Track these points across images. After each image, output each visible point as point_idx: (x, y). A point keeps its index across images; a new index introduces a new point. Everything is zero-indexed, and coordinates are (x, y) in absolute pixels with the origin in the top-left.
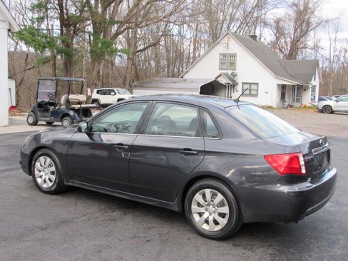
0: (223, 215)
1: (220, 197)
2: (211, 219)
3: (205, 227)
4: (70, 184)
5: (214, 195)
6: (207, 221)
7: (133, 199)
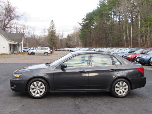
0: (125, 89)
1: (125, 83)
2: (122, 91)
3: (120, 94)
4: (54, 91)
5: (122, 83)
6: (120, 93)
7: (88, 91)
